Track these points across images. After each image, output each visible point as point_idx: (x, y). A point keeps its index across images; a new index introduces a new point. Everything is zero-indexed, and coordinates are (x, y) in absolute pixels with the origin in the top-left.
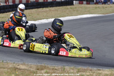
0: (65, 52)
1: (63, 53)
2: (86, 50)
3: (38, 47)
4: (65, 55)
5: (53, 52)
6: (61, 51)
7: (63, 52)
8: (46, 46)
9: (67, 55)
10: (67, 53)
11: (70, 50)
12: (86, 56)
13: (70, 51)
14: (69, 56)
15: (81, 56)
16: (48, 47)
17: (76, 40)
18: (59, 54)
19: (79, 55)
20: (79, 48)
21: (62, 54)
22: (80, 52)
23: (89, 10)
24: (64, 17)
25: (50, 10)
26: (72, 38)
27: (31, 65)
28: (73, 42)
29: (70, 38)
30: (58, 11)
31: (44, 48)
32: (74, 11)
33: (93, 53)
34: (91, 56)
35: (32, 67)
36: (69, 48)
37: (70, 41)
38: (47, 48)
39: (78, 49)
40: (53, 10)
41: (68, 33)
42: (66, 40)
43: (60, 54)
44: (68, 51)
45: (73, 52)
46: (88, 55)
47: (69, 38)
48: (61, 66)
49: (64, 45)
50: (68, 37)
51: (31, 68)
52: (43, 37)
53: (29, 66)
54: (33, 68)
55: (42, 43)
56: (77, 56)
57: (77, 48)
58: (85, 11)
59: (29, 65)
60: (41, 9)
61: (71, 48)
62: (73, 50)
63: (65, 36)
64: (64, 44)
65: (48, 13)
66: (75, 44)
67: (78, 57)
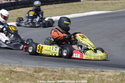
0: (80, 55)
1: (77, 55)
3: (46, 49)
4: (79, 57)
6: (74, 54)
7: (77, 54)
8: (56, 48)
12: (101, 58)
13: (85, 53)
21: (76, 57)
32: (81, 8)
58: (93, 8)
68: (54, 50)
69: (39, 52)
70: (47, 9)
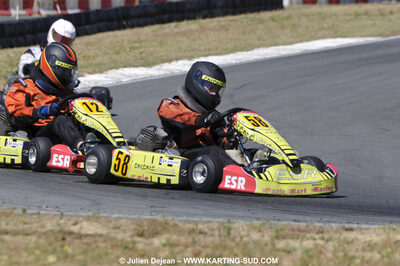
0: (244, 180)
1: (237, 181)
2: (315, 170)
3: (141, 162)
4: (243, 188)
5: (199, 179)
6: (228, 177)
7: (235, 178)
8: (171, 158)
9: (248, 190)
10: (251, 183)
11: (260, 171)
12: (316, 189)
13: (262, 175)
14: (258, 190)
15: (299, 190)
16: (180, 161)
17: (278, 135)
18: (221, 186)
19: (292, 187)
20: (292, 161)
21: (233, 187)
22: (295, 176)
23: (333, 25)
24: (248, 50)
25: (203, 29)
26: (261, 127)
27: (118, 218)
28: (267, 142)
29: (256, 128)
30: (227, 30)
31: (164, 165)
33: (338, 178)
34: (334, 190)
35: (123, 228)
36: (255, 165)
37: (255, 140)
38: (174, 165)
39: (287, 165)
40: (211, 29)
41: (245, 110)
42: (240, 134)
43: (227, 186)
44: (254, 173)
45: (270, 178)
46: (323, 186)
47: (253, 127)
48: (221, 220)
49: (233, 153)
50: (249, 125)
51: (118, 231)
52: (155, 128)
53: (111, 225)
54: (124, 231)
55: (154, 150)
56: (286, 190)
57: (284, 162)
59: (111, 221)
60: (173, 24)
61: (262, 162)
62: (272, 170)
63: (235, 120)
64: (232, 148)
65: (195, 40)
66: (274, 147)
67: (287, 193)
68: (165, 165)
69: (119, 174)
70: (178, 33)
